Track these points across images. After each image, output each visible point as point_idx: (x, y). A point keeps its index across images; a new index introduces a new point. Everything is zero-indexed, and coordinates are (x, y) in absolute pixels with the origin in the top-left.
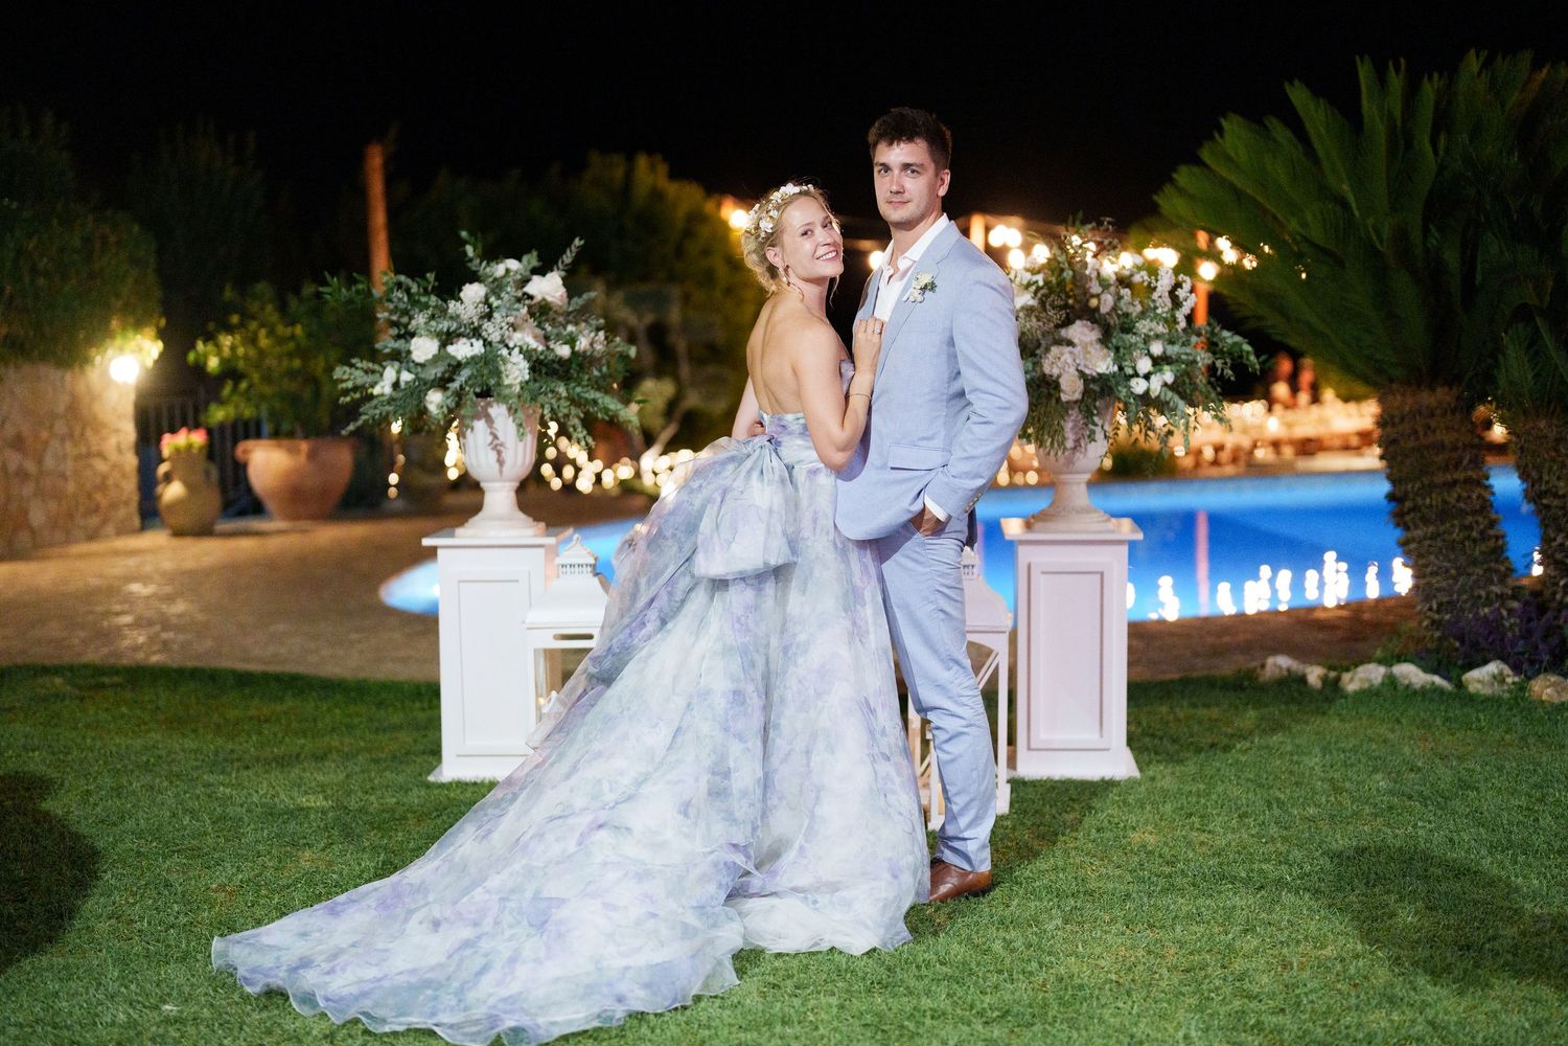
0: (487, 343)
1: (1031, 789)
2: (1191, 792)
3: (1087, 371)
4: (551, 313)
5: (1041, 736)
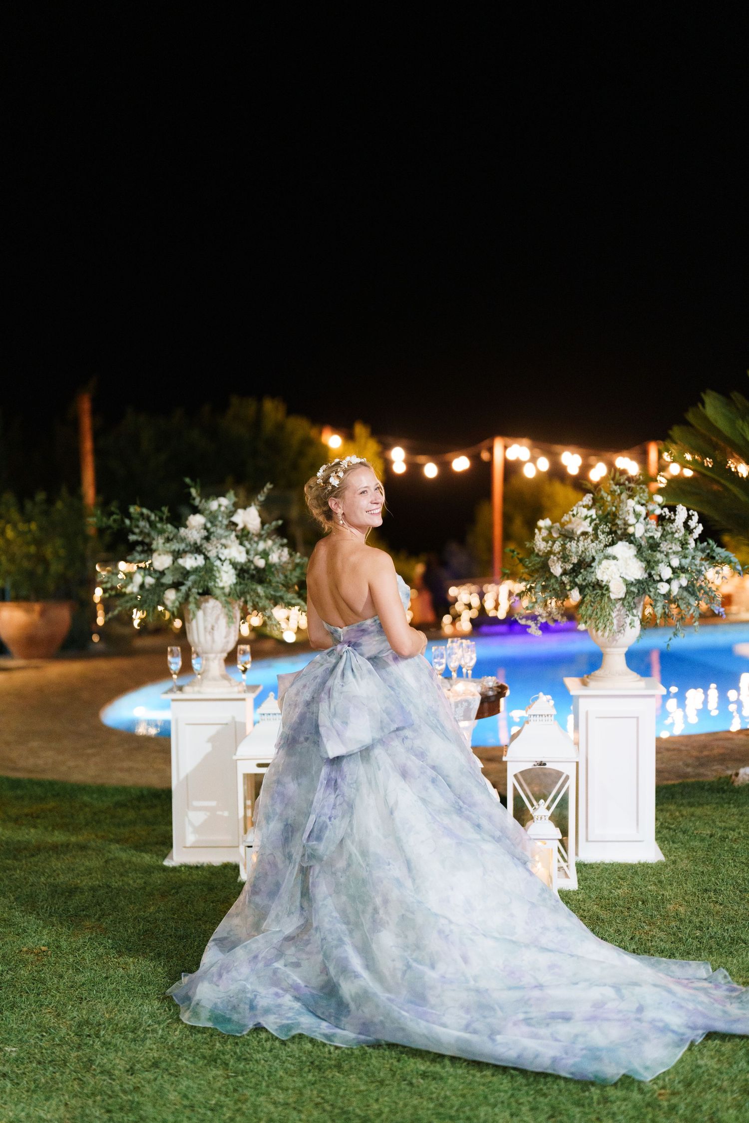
0: (206, 558)
1: (590, 871)
2: (703, 872)
3: (628, 578)
4: (250, 535)
5: (596, 831)
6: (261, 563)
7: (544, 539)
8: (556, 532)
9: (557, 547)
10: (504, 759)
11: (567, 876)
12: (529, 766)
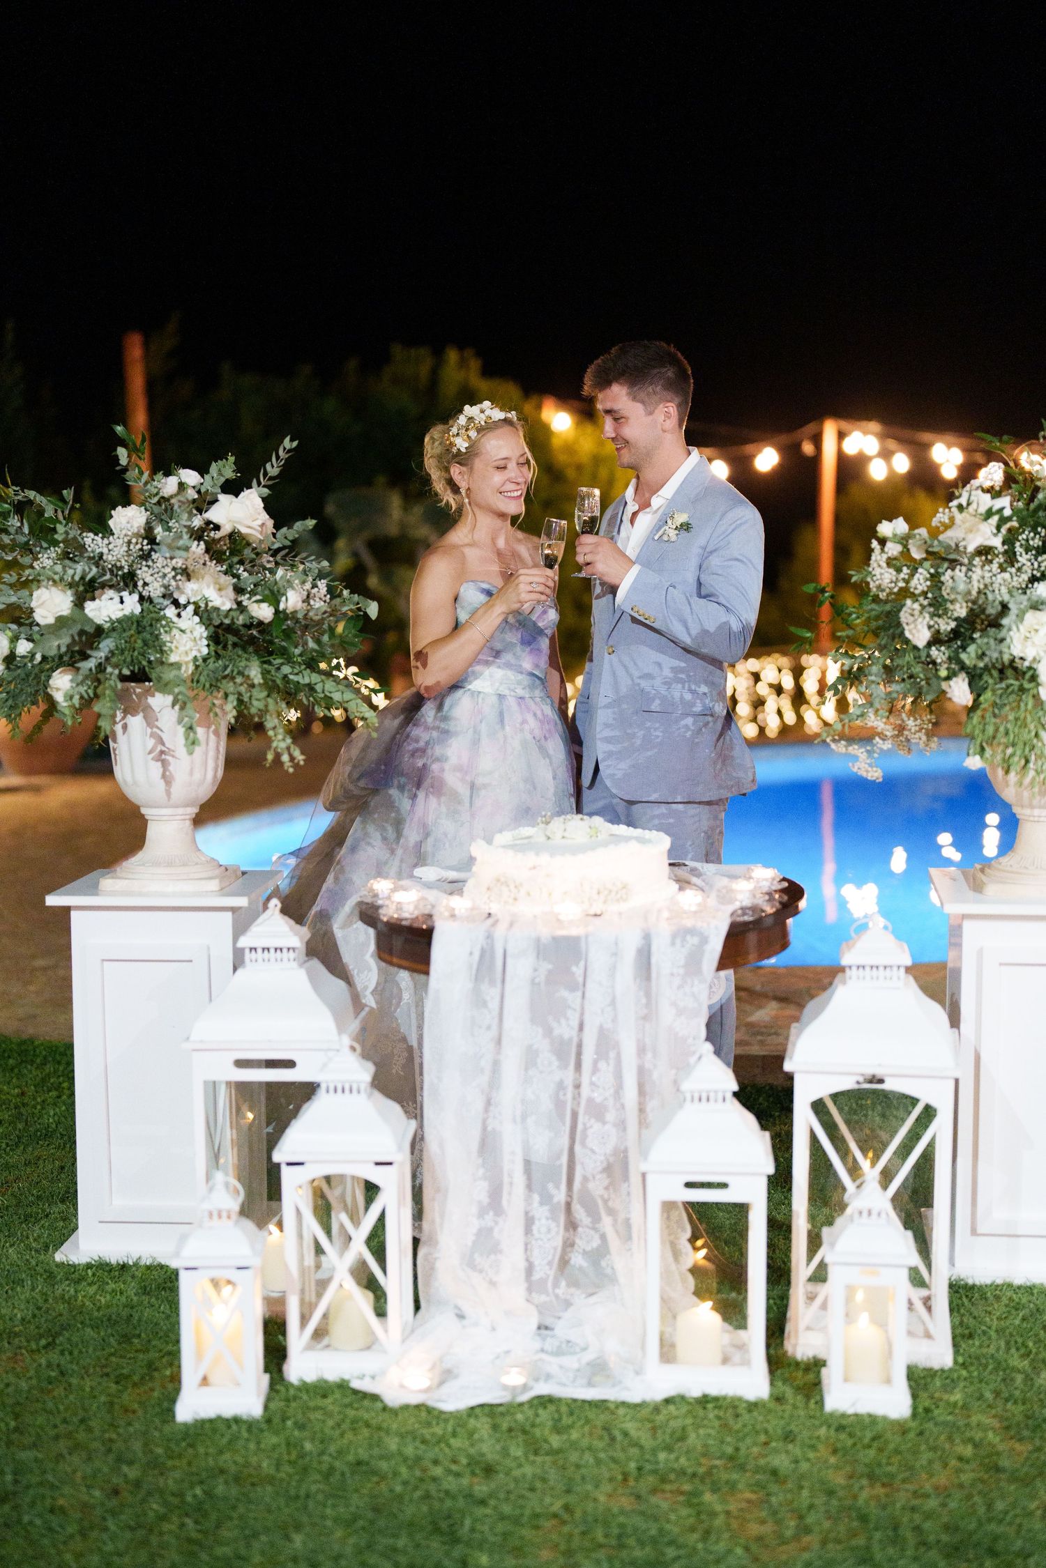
0: (144, 598)
4: (248, 551)
5: (995, 1214)
6: (264, 612)
7: (890, 562)
8: (919, 547)
9: (920, 582)
10: (787, 1067)
11: (928, 1335)
12: (847, 1084)
